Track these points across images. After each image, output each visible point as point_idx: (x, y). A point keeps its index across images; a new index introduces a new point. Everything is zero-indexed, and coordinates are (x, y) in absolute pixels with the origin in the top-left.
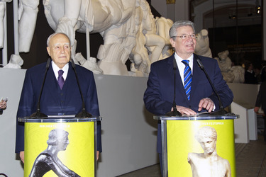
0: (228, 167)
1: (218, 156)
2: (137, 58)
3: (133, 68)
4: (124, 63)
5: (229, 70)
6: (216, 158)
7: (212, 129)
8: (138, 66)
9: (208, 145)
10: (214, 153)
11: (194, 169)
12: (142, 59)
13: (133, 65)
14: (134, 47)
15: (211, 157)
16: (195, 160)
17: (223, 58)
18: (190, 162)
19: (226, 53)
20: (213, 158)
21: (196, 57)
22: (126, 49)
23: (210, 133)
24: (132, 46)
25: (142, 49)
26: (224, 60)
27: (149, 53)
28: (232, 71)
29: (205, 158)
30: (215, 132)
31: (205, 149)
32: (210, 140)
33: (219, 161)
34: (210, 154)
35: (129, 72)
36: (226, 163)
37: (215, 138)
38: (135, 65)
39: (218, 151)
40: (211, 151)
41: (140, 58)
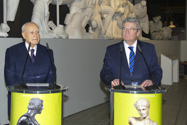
1: (150, 119)
2: (94, 23)
3: (90, 31)
5: (161, 30)
6: (149, 121)
7: (146, 100)
8: (94, 29)
9: (143, 112)
10: (147, 118)
12: (97, 25)
13: (90, 28)
15: (145, 120)
16: (134, 122)
17: (156, 22)
18: (130, 123)
19: (159, 18)
20: (146, 121)
23: (145, 103)
24: (90, 15)
26: (158, 23)
27: (102, 18)
28: (163, 31)
29: (141, 121)
30: (149, 102)
31: (141, 114)
32: (145, 108)
33: (151, 123)
34: (145, 118)
35: (87, 33)
37: (148, 107)
38: (92, 28)
39: (150, 116)
40: (145, 116)
41: (96, 24)
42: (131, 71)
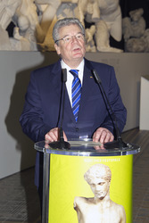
0: (122, 214)
1: (111, 201)
2: (22, 22)
3: (17, 35)
4: (4, 28)
5: (142, 35)
6: (108, 204)
7: (106, 167)
9: (99, 188)
10: (106, 198)
11: (81, 217)
12: (29, 24)
13: (16, 30)
14: (19, 6)
15: (102, 202)
16: (83, 206)
17: (135, 19)
18: (76, 208)
19: (139, 12)
20: (105, 203)
21: (88, 65)
22: (8, 9)
25: (29, 8)
26: (137, 22)
27: (39, 13)
28: (145, 37)
29: (95, 203)
30: (109, 171)
31: (96, 193)
32: (102, 181)
33: (112, 208)
34: (102, 198)
35: (11, 40)
36: (120, 209)
37: (109, 179)
38: (20, 31)
40: (102, 195)
41: (26, 22)
42: (75, 112)
